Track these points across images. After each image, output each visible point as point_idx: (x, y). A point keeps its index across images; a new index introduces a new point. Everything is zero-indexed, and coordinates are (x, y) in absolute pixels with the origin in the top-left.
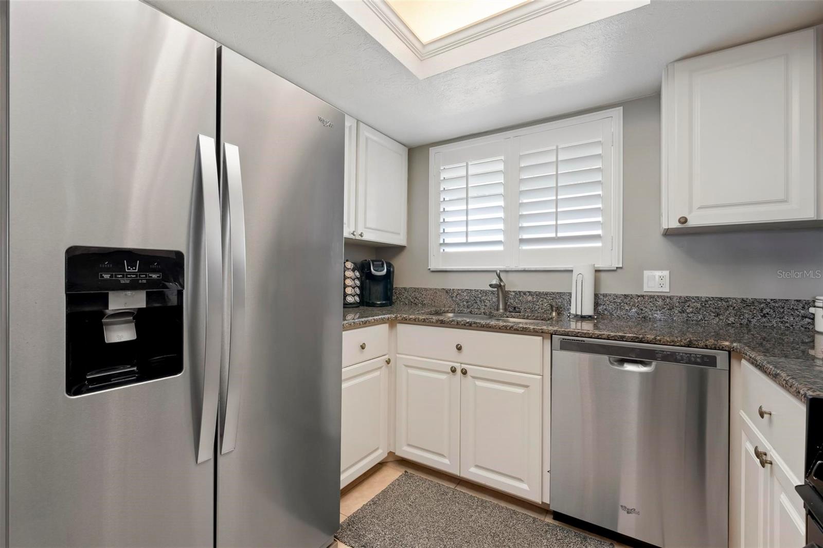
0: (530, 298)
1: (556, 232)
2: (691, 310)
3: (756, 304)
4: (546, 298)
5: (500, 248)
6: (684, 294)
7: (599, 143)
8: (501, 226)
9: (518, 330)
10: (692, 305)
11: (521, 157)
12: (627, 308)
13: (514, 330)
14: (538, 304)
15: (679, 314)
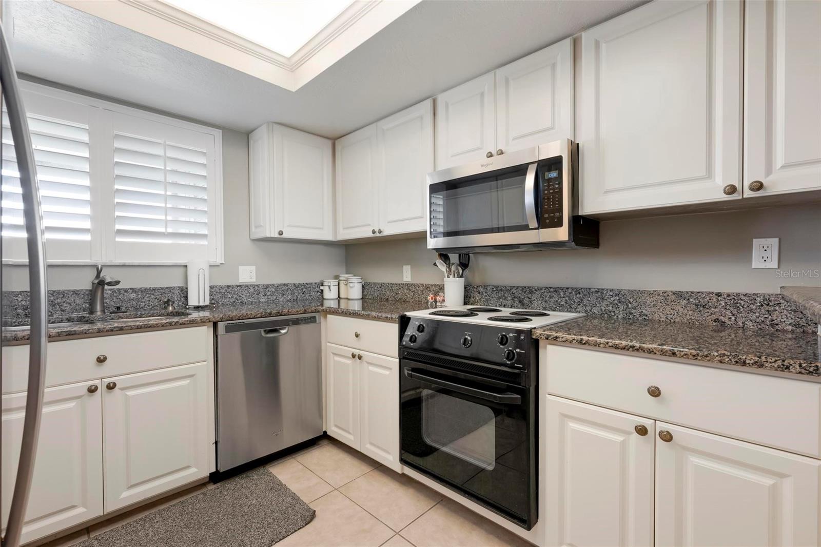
0: (133, 296)
1: (166, 228)
2: (270, 293)
3: (300, 286)
4: (153, 294)
5: (87, 237)
6: (266, 283)
7: (204, 154)
8: (87, 210)
9: (184, 324)
10: (270, 290)
11: (117, 137)
12: (230, 296)
13: (181, 324)
14: (144, 300)
15: (263, 297)
